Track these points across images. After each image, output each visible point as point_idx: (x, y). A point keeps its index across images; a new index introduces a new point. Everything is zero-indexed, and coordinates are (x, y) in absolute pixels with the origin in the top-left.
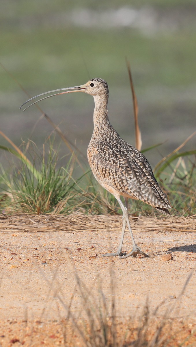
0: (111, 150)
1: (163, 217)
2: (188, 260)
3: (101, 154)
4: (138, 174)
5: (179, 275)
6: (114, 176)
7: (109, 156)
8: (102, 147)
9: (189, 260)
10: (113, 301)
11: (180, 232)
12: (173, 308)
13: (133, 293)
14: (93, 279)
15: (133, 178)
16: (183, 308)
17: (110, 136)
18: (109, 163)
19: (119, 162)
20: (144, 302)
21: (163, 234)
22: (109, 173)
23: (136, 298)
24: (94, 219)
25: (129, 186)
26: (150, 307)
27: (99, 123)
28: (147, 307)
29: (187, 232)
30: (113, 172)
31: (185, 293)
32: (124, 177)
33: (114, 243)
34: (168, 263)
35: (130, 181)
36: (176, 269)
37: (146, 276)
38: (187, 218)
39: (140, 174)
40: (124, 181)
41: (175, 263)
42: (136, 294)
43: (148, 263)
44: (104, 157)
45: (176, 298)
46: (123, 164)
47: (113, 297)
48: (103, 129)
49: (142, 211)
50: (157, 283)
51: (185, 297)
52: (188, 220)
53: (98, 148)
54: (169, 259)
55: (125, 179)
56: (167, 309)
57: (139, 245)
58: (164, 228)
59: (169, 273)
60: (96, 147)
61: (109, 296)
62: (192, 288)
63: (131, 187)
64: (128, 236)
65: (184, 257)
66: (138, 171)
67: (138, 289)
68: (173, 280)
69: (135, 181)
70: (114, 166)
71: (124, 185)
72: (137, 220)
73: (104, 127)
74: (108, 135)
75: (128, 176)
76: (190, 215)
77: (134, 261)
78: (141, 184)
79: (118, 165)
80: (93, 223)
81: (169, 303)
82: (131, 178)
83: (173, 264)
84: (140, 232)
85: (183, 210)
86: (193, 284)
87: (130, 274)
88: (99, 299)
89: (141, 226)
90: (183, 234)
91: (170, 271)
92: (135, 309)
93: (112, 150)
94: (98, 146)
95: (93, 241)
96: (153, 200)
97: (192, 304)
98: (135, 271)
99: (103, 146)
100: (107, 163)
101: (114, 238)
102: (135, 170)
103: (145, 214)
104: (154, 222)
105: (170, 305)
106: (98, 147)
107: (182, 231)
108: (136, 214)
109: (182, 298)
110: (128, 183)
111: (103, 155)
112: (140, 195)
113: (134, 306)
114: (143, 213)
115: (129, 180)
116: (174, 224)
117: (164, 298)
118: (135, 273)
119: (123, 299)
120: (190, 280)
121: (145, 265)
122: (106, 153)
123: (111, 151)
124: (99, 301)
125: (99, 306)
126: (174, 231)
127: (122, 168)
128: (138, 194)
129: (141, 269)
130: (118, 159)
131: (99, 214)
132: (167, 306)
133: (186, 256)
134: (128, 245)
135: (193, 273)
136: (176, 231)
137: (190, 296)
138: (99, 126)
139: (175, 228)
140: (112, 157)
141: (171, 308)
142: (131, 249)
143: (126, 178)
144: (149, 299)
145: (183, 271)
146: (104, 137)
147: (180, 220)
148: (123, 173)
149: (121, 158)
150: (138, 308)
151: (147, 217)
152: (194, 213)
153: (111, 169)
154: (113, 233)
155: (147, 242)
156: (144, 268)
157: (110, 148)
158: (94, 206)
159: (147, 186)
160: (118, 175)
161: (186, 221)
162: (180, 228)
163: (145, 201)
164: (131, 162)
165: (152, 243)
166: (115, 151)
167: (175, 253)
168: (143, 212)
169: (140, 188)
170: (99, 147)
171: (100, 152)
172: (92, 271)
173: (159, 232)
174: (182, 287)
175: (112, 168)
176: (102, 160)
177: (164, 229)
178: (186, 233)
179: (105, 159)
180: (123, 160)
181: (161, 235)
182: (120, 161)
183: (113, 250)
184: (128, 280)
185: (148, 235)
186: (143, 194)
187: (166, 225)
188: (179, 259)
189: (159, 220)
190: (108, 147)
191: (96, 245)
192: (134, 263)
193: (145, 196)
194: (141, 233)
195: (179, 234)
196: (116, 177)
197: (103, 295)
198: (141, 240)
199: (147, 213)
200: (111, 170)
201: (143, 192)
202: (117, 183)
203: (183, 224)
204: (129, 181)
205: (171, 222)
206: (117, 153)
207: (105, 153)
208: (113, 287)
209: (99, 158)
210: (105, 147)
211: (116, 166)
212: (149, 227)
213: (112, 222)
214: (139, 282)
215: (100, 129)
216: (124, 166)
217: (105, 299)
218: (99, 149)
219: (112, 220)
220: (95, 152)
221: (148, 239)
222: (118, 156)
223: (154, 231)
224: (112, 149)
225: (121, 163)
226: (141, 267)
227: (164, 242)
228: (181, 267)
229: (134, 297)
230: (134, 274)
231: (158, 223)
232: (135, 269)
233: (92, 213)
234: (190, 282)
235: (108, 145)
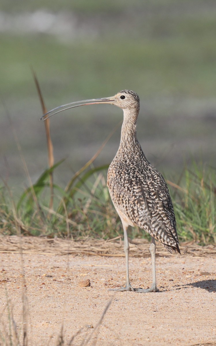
0: (128, 175)
1: (81, 239)
2: (107, 287)
3: (118, 178)
4: (150, 205)
5: (97, 303)
6: (127, 204)
7: (125, 182)
8: (120, 170)
9: (108, 287)
10: (25, 329)
11: (99, 256)
12: (89, 339)
13: (46, 321)
14: (4, 305)
15: (145, 209)
16: (101, 339)
17: (131, 157)
18: (123, 189)
19: (132, 190)
20: (58, 332)
21: (80, 257)
22: (122, 200)
23: (50, 326)
24: (6, 239)
25: (140, 218)
26: (64, 336)
27: (123, 140)
28: (62, 337)
29: (106, 256)
30: (126, 200)
31: (103, 323)
32: (136, 207)
33: (27, 266)
34: (85, 290)
35: (141, 212)
36: (94, 296)
37: (61, 303)
38: (107, 242)
39: (153, 205)
40: (136, 212)
41: (93, 289)
42: (50, 322)
43: (63, 289)
44: (120, 182)
45: (93, 327)
46: (137, 193)
47: (25, 325)
48: (127, 148)
49: (58, 232)
50: (73, 311)
51: (103, 327)
52: (108, 243)
53: (116, 171)
54: (86, 286)
55: (137, 209)
56: (84, 340)
57: (54, 269)
58: (82, 251)
59: (86, 300)
60: (115, 169)
61: (20, 324)
62: (111, 318)
63: (142, 218)
64: (42, 259)
65: (103, 284)
66: (151, 201)
67: (52, 317)
68: (90, 308)
69: (146, 212)
70: (128, 193)
71: (135, 215)
72: (52, 242)
73: (128, 145)
74: (129, 156)
75: (139, 206)
76: (111, 238)
77: (49, 286)
78: (152, 217)
79: (132, 193)
80: (5, 244)
81: (86, 332)
82: (142, 209)
83: (91, 291)
84: (56, 255)
85: (103, 233)
86: (112, 313)
87: (44, 300)
88: (10, 326)
89: (57, 249)
90: (102, 258)
91: (87, 299)
92: (49, 338)
93: (128, 176)
94: (117, 168)
95: (4, 263)
96: (162, 236)
97: (110, 334)
98: (49, 298)
99: (121, 169)
100: (122, 189)
101: (27, 261)
102: (148, 200)
103: (61, 235)
104: (71, 245)
105: (87, 335)
106: (116, 169)
107: (101, 255)
108: (51, 236)
109: (100, 328)
110: (139, 215)
111: (119, 180)
112: (150, 228)
113: (47, 335)
114: (59, 235)
115: (141, 211)
116: (93, 247)
117: (80, 327)
118: (49, 300)
119: (35, 327)
120: (109, 308)
121: (60, 291)
122: (122, 177)
123: (127, 176)
124: (10, 329)
125: (9, 334)
126: (93, 255)
127: (135, 196)
128: (147, 227)
129: (56, 296)
130: (133, 186)
131: (11, 235)
132: (83, 336)
133: (105, 283)
134: (42, 269)
135: (113, 302)
136: (95, 255)
137: (108, 326)
138: (123, 143)
139: (93, 252)
140: (127, 183)
141: (87, 338)
142: (45, 273)
143: (138, 208)
144: (64, 328)
145: (102, 298)
146: (125, 157)
147: (100, 243)
148: (136, 202)
149: (136, 185)
150: (52, 337)
151: (63, 239)
152: (114, 236)
153: (125, 196)
154: (26, 255)
155: (63, 266)
156: (59, 294)
157: (127, 172)
158: (6, 226)
159: (158, 220)
160: (130, 204)
161: (106, 244)
162: (99, 252)
163: (154, 235)
164: (145, 191)
165: (68, 267)
166: (131, 177)
167: (93, 279)
168: (60, 233)
169: (150, 221)
170: (117, 170)
171: (117, 175)
172: (2, 296)
173: (76, 256)
174: (100, 315)
175: (126, 195)
176: (118, 185)
177: (82, 253)
178: (105, 257)
179: (120, 184)
180: (138, 188)
181: (78, 259)
182: (134, 189)
183: (26, 274)
184: (42, 307)
185: (64, 259)
186: (153, 228)
187: (84, 248)
188: (97, 286)
189: (76, 243)
190: (126, 172)
191: (7, 268)
192: (48, 289)
193: (155, 230)
194: (57, 257)
195: (98, 258)
196: (128, 206)
197: (14, 322)
198: (57, 264)
199: (64, 235)
200: (124, 198)
201: (153, 226)
202: (129, 213)
203: (102, 248)
204: (140, 211)
205: (90, 245)
206: (133, 179)
207: (121, 177)
208: (25, 313)
209: (115, 182)
210: (122, 170)
211: (129, 193)
212: (66, 250)
213: (25, 243)
214: (53, 309)
215: (123, 146)
216: (138, 195)
217: (16, 327)
218: (117, 172)
219: (26, 241)
220: (113, 175)
221: (64, 263)
222: (133, 182)
223: (70, 254)
224: (129, 174)
225: (135, 192)
226: (56, 293)
227: (82, 267)
228: (99, 295)
229: (48, 325)
230: (48, 301)
231: (75, 246)
232: (49, 295)
233: (4, 233)
234: (108, 311)
235: (127, 168)
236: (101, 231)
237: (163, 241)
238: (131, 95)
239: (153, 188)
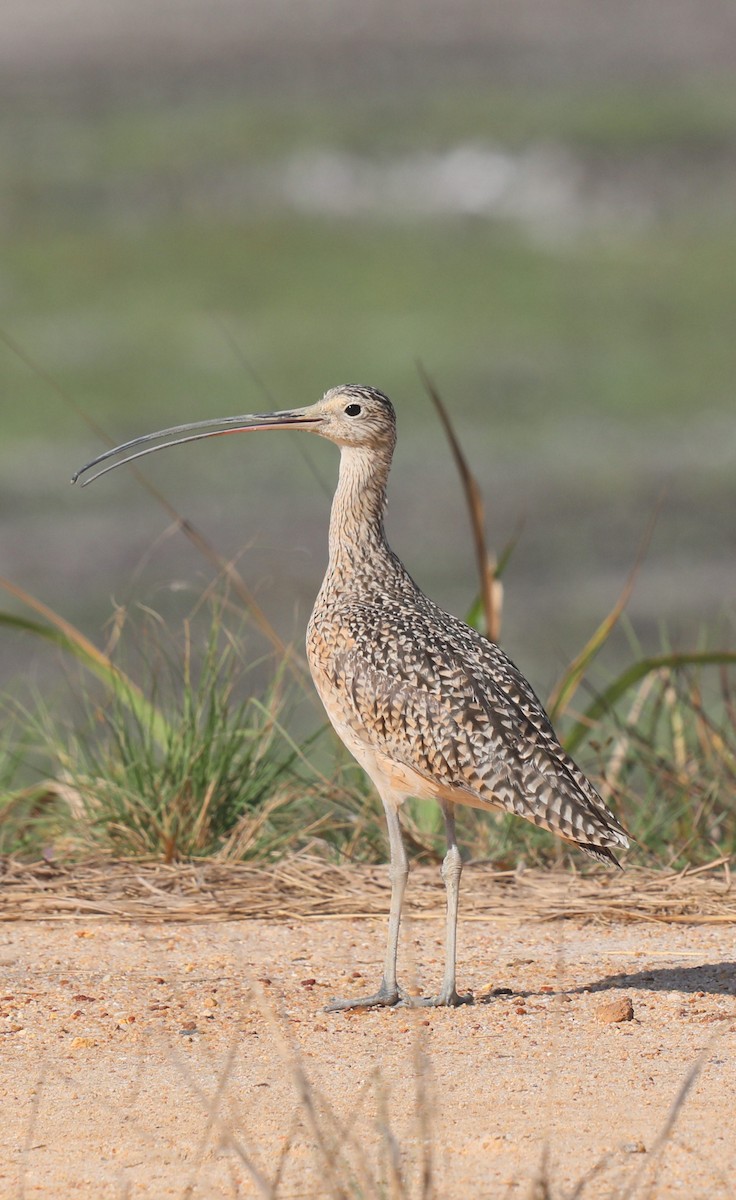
0: (407, 637)
1: (601, 871)
2: (685, 1020)
3: (370, 650)
4: (507, 724)
5: (656, 1073)
6: (423, 729)
7: (403, 659)
8: (370, 626)
9: (691, 1021)
10: (428, 1161)
11: (661, 923)
12: (634, 1186)
13: (495, 1135)
14: (360, 1087)
15: (494, 738)
16: (670, 1187)
17: (393, 585)
18: (400, 685)
19: (439, 683)
20: (532, 1167)
21: (600, 929)
22: (403, 717)
23: (508, 1150)
24: (362, 877)
25: (480, 766)
26: (554, 1181)
28: (544, 1184)
29: (682, 923)
30: (419, 716)
31: (676, 1135)
32: (460, 734)
33: (430, 960)
34: (618, 1031)
35: (481, 749)
36: (645, 1051)
37: (543, 1076)
38: (685, 876)
39: (516, 723)
40: (462, 749)
41: (642, 1030)
42: (508, 1137)
43: (548, 1029)
44: (383, 661)
45: (644, 1151)
46: (456, 690)
47: (428, 1147)
48: (370, 562)
49: (526, 851)
50: (579, 1100)
51: (676, 1148)
52: (686, 881)
53: (355, 629)
54: (621, 1018)
55: (464, 741)
56: (616, 1191)
57: (518, 969)
58: (605, 909)
59: (621, 1065)
60: (346, 624)
61: (413, 1146)
62: (701, 1118)
63: (486, 769)
64: (479, 938)
65: (673, 1011)
67: (513, 1121)
68: (634, 1088)
69: (499, 748)
70: (420, 693)
71: (462, 761)
72: (510, 881)
73: (373, 554)
74: (387, 584)
75: (473, 730)
76: (695, 864)
77: (500, 1023)
78: (520, 762)
79: (438, 691)
80: (358, 892)
81: (623, 1167)
82: (485, 740)
83: (636, 1034)
84: (522, 924)
85: (670, 849)
86: (704, 1104)
87: (486, 1067)
88: (382, 1152)
89: (526, 902)
90: (670, 930)
91: (625, 1060)
92: (504, 1189)
93: (410, 639)
94: (355, 621)
95: (357, 954)
96: (568, 817)
97: (701, 1171)
98: (504, 1059)
99: (372, 622)
100: (395, 682)
101: (430, 945)
102: (497, 710)
103: (539, 861)
104: (569, 890)
105: (624, 1175)
106: (353, 625)
107: (666, 918)
108: (506, 862)
109: (666, 1150)
110: (474, 757)
111: (379, 656)
113: (498, 1177)
114: (531, 859)
115: (479, 744)
116: (640, 896)
117: (604, 1150)
118: (503, 1065)
119: (460, 1153)
120: (694, 1088)
121: (538, 1039)
122: (388, 647)
123: (407, 642)
124: (381, 1163)
125: (377, 1178)
126: (640, 920)
127: (454, 701)
128: (511, 795)
129: (525, 1053)
130: (437, 671)
131: (378, 862)
132: (614, 1179)
133: (679, 1007)
134: (480, 968)
135: (705, 1067)
136: (647, 921)
137: (692, 1144)
139: (641, 909)
140: (413, 663)
141: (626, 1185)
142: (488, 982)
143: (468, 738)
144: (552, 1155)
145: (671, 1057)
146: (373, 589)
147: (661, 882)
148: (459, 718)
149: (446, 666)
150: (513, 1185)
151: (544, 872)
152: (706, 858)
153: (410, 703)
154: (428, 925)
155: (547, 958)
156: (534, 1048)
157: (400, 631)
158: (362, 834)
159: (542, 769)
160: (437, 727)
161: (681, 884)
162: (658, 910)
163: (538, 819)
164: (480, 682)
165: (562, 959)
166: (423, 644)
167: (642, 997)
168: (533, 853)
170: (358, 627)
171: (364, 643)
172: (353, 1057)
173: (586, 924)
174: (666, 1112)
175: (415, 702)
176: (372, 672)
177: (604, 913)
178: (680, 926)
179: (385, 668)
180: (455, 676)
181: (593, 933)
182: (443, 678)
183: (429, 986)
184: (481, 1091)
185: (548, 934)
186: (530, 795)
187: (612, 898)
188: (656, 1018)
189: (586, 883)
190: (395, 628)
191: (367, 967)
192: (498, 1031)
193: (538, 802)
194: (525, 928)
195: (656, 930)
196: (431, 735)
197: (391, 1140)
198: (526, 952)
199: (545, 858)
200: (409, 710)
201: (532, 788)
202: (431, 755)
203: (670, 897)
204: (478, 748)
205: (629, 888)
206: (429, 649)
207: (383, 646)
208: (425, 1111)
209: (359, 665)
210: (380, 626)
211: (427, 694)
212: (552, 907)
213: (422, 887)
214: (517, 1094)
216: (460, 695)
217: (397, 1155)
218: (361, 633)
219: (424, 881)
220: (342, 643)
221: (548, 948)
222: (433, 659)
223: (568, 918)
224: (409, 634)
225: (450, 686)
226: (525, 1043)
227: (605, 958)
228: (662, 1046)
229: (501, 1146)
230: (499, 1069)
231: (583, 891)
232: (504, 1052)
233: (357, 858)
234: (691, 1096)
235: (391, 618)
236: (666, 842)
237: (571, 834)
238: (379, 403)
239: (497, 674)
